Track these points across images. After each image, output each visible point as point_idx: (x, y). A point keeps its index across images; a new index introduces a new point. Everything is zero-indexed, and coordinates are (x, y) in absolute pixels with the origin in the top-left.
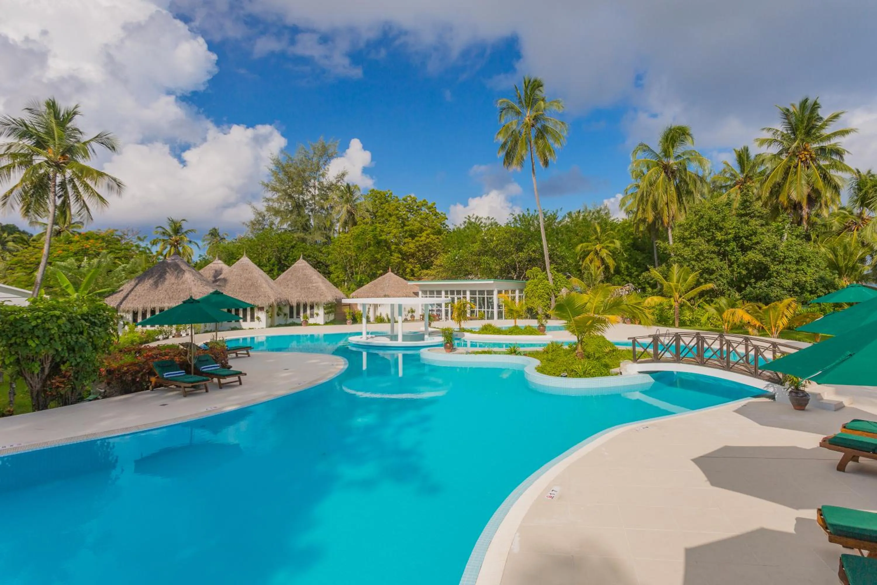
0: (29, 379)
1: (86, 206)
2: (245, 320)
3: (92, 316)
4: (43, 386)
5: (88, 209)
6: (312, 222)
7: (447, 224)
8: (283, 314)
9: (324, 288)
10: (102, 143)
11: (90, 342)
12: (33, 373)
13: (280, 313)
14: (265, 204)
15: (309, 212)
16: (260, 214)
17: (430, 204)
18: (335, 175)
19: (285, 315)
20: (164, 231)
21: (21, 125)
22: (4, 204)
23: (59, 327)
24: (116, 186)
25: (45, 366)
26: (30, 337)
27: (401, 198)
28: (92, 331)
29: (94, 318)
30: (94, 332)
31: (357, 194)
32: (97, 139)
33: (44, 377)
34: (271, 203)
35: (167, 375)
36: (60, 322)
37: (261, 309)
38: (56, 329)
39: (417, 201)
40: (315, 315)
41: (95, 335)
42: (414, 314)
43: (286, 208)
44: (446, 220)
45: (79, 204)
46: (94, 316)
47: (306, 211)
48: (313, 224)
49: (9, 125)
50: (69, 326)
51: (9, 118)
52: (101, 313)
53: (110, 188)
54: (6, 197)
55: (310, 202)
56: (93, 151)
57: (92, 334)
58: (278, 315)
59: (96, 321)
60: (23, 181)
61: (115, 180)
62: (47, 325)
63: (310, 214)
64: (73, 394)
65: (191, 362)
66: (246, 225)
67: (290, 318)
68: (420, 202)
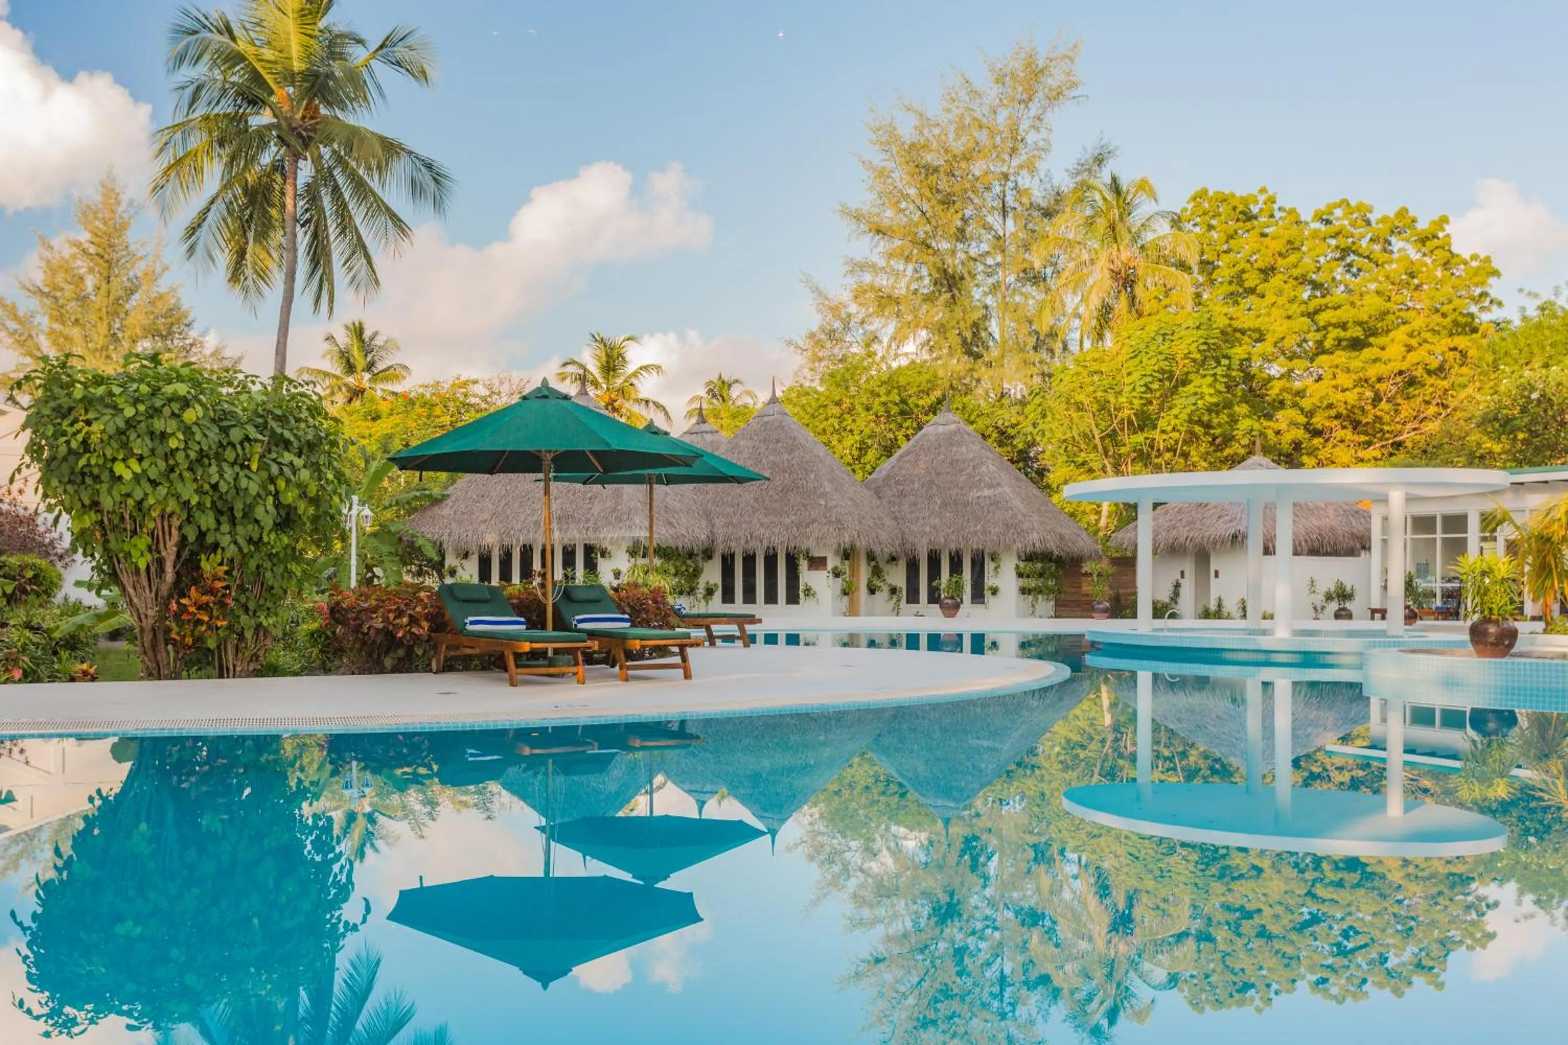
0: (131, 591)
1: (364, 247)
2: (771, 598)
3: (278, 418)
4: (162, 618)
5: (367, 257)
6: (994, 326)
7: (1494, 293)
8: (886, 589)
9: (1017, 503)
10: (398, 64)
11: (270, 493)
12: (137, 571)
13: (878, 583)
14: (851, 281)
15: (986, 294)
16: (835, 310)
17: (1423, 225)
18: (1071, 163)
19: (893, 591)
20: (581, 372)
21: (220, 33)
22: (191, 250)
23: (188, 430)
24: (432, 184)
25: (164, 553)
26: (121, 456)
27: (1306, 215)
28: (274, 460)
29: (283, 427)
30: (279, 464)
31: (1144, 209)
32: (385, 50)
33: (165, 590)
34: (867, 278)
35: (472, 623)
36: (189, 416)
37: (817, 563)
38: (181, 437)
39: (1373, 217)
40: (987, 594)
41: (281, 473)
42: (1348, 605)
43: (914, 286)
44: (1492, 280)
45: (347, 241)
46: (280, 419)
47: (977, 294)
48: (997, 336)
49: (196, 32)
50: (214, 434)
51: (196, 13)
52: (302, 416)
53: (416, 188)
54: (193, 230)
55: (990, 261)
56: (379, 87)
57: (275, 469)
58: (872, 591)
59: (287, 434)
60: (226, 186)
61: (429, 166)
62: (158, 425)
63: (989, 301)
64: (240, 655)
65: (544, 594)
66: (797, 347)
67: (908, 601)
68: (1384, 220)
